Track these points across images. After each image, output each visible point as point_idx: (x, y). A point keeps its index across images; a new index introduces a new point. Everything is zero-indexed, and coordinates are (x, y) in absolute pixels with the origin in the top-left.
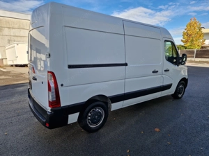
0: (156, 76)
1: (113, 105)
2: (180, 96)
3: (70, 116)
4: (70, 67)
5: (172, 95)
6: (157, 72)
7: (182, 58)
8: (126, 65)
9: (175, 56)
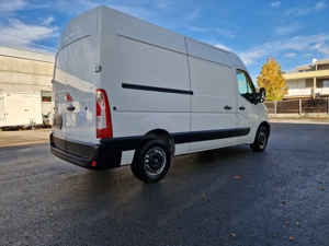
0: (229, 114)
1: (177, 146)
2: (262, 147)
3: (124, 153)
4: (125, 86)
5: (251, 145)
6: (230, 108)
7: (260, 94)
8: (191, 93)
9: (250, 92)
